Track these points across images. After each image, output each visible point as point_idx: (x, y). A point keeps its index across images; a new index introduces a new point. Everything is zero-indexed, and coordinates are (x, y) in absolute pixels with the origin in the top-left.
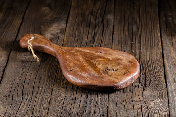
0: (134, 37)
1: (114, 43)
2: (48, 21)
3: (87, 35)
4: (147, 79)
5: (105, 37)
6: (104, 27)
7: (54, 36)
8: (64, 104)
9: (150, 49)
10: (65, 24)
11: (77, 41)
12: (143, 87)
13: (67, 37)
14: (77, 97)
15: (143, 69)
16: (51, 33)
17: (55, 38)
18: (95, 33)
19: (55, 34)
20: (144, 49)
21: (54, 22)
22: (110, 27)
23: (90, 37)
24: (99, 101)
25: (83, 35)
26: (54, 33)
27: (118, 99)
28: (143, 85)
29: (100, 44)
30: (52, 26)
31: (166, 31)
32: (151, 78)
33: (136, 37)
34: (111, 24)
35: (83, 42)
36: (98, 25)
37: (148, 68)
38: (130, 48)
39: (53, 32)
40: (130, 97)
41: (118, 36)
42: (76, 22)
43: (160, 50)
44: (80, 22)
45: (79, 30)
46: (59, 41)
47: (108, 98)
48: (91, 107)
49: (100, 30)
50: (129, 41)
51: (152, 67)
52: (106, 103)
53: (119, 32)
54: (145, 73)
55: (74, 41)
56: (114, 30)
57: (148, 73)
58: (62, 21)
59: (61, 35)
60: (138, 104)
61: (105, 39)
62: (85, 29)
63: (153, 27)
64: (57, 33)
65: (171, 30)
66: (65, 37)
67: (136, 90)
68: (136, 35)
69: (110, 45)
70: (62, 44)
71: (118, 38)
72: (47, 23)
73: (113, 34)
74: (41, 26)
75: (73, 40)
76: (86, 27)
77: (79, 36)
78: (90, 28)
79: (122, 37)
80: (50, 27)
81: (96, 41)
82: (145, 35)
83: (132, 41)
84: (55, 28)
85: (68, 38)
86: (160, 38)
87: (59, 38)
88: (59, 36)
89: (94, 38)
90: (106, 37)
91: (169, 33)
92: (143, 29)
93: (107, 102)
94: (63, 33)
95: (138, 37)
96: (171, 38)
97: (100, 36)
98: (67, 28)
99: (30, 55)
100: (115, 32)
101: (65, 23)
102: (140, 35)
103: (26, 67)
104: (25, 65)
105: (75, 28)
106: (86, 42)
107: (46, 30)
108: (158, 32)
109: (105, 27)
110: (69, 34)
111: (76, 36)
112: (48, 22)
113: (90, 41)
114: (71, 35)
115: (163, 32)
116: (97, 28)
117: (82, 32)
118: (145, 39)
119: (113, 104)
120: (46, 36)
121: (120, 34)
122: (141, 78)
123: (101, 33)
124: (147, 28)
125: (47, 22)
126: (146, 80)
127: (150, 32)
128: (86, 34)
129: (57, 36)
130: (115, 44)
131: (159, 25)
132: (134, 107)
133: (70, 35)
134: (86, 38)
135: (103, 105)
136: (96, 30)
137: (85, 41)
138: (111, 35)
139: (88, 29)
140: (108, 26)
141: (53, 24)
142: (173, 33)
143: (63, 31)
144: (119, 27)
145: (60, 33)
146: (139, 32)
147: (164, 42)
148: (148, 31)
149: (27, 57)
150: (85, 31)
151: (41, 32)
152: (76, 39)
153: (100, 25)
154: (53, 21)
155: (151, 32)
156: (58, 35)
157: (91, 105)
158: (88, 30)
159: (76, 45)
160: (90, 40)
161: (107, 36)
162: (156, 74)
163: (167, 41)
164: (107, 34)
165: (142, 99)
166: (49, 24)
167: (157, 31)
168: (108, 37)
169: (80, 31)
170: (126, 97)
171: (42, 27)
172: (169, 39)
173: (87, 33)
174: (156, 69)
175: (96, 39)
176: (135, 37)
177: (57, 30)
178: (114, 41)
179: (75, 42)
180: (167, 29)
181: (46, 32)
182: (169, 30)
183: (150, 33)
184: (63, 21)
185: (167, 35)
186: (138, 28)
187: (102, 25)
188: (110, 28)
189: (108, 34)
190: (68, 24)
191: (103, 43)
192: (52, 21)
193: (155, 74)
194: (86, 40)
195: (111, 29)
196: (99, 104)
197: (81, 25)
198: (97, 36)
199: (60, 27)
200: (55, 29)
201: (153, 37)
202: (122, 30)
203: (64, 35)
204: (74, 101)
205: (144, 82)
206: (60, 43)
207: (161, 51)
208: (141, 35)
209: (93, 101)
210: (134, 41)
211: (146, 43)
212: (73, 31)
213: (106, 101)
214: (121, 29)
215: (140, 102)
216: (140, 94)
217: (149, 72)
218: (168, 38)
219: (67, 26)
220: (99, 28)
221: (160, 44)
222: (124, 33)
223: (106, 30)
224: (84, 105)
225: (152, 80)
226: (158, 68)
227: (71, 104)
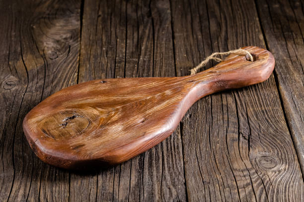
0: (215, 44)
1: (179, 57)
2: (44, 16)
3: (125, 41)
4: (252, 125)
5: (159, 45)
6: (155, 25)
7: (60, 45)
8: (99, 181)
10: (78, 21)
11: (107, 54)
12: (247, 141)
13: (86, 46)
15: (242, 105)
16: (53, 39)
17: (63, 48)
18: (140, 37)
19: (63, 41)
21: (57, 16)
22: (165, 24)
23: (131, 44)
24: (167, 172)
25: (117, 41)
26: (60, 39)
27: (204, 168)
28: (247, 138)
29: (152, 58)
30: (55, 25)
31: (272, 30)
32: (259, 122)
33: (218, 43)
34: (167, 19)
35: (119, 56)
36: (143, 20)
37: (251, 102)
39: (57, 37)
40: (227, 163)
41: (183, 42)
42: (99, 16)
44: (106, 16)
45: (106, 31)
46: (70, 54)
47: (183, 165)
48: (152, 186)
49: (147, 31)
50: (205, 51)
51: (259, 100)
52: (180, 177)
53: (185, 34)
54: (247, 114)
55: (101, 54)
56: (174, 30)
57: (253, 113)
58: (72, 15)
59: (73, 43)
60: (244, 176)
61: (161, 48)
62: (118, 30)
63: (248, 23)
64: (66, 39)
65: (282, 28)
66: (83, 47)
67: (236, 148)
68: (218, 40)
69: (171, 59)
70: (78, 60)
71: (185, 46)
72: (43, 20)
73: (173, 38)
74: (32, 25)
75: (99, 51)
76: (120, 25)
77: (109, 43)
78: (128, 26)
79: (192, 43)
80: (50, 28)
81: (143, 52)
82: (235, 38)
83: (212, 51)
84: (60, 30)
85: (87, 47)
86: (264, 44)
87: (71, 48)
88: (70, 44)
89: (139, 46)
90: (161, 44)
91: (279, 34)
92: (229, 27)
93: (182, 173)
94: (77, 39)
95: (223, 43)
96: (284, 43)
97: (150, 42)
98: (84, 29)
99: (18, 85)
100: (176, 35)
101: (79, 18)
102: (226, 39)
103: (13, 108)
104: (10, 104)
105: (98, 28)
106: (124, 55)
107: (44, 34)
108: (259, 31)
110: (90, 39)
111: (104, 43)
112: (45, 18)
113: (132, 53)
114: (93, 42)
115: (267, 31)
116: (141, 28)
117: (113, 36)
119: (195, 177)
120: (45, 44)
121: (187, 38)
122: (241, 124)
123: (151, 36)
124: (237, 26)
125: (42, 18)
126: (252, 129)
127: (243, 32)
128: (122, 40)
129: (67, 45)
130: (181, 58)
131: (257, 19)
132: (238, 182)
133: (91, 42)
134: (122, 48)
135: (176, 180)
136: (140, 32)
137: (122, 53)
138: (170, 41)
139: (125, 29)
140: (161, 22)
141: (55, 21)
142: (286, 33)
143: (76, 35)
144: (182, 25)
145: (71, 38)
146: (223, 34)
147: (273, 51)
148: (238, 30)
149: (14, 89)
150: (119, 34)
151: (34, 38)
152: (104, 49)
153: (147, 22)
154: (54, 16)
156: (67, 43)
157: (152, 180)
158: (125, 32)
159: (105, 62)
160: (131, 50)
161: (163, 42)
162: (268, 115)
163: (277, 50)
164: (162, 39)
165: (249, 166)
166: (47, 21)
167: (257, 30)
168: (164, 45)
169: (109, 35)
170: (217, 162)
171: (34, 27)
172: (282, 45)
173: (124, 37)
174: (267, 105)
175: (143, 48)
176: (216, 42)
177: (65, 34)
178: (177, 51)
179: (104, 56)
180: (275, 26)
181: (44, 36)
182: (277, 28)
183: (244, 35)
184: (74, 15)
185: (277, 38)
186: (219, 25)
187: (150, 21)
188: (167, 26)
189: (164, 39)
190: (83, 20)
191: (156, 56)
192: (53, 14)
193: (266, 116)
194: (124, 51)
195: (168, 28)
196: (168, 178)
197: (109, 22)
198: (144, 43)
199: (71, 28)
200: (61, 32)
201: (251, 42)
202: (190, 30)
203: (79, 43)
204: (117, 175)
205: (248, 131)
206: (74, 58)
208: (228, 39)
209: (155, 173)
210: (216, 50)
212: (96, 35)
213: (180, 173)
214: (186, 28)
215: (246, 173)
216: (245, 156)
217: (254, 110)
218: (279, 42)
219: (84, 24)
220: (145, 27)
222: (195, 36)
223: (159, 30)
224: (138, 181)
225: (262, 127)
226: (270, 103)
227: (113, 181)
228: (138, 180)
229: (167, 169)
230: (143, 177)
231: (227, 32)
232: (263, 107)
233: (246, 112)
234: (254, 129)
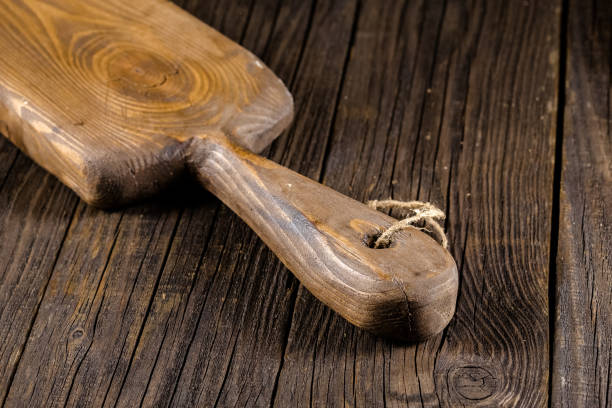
0: (442, 67)
8: (74, 391)
14: (137, 357)
20: (476, 126)
33: (449, 66)
38: (415, 118)
50: (415, 83)
51: (501, 220)
54: (463, 253)
68: (452, 52)
83: (430, 84)
95: (461, 66)
102: (471, 56)
108: (552, 43)
118: (490, 78)
131: (558, 10)
138: (339, 50)
146: (469, 40)
147: (572, 96)
148: (505, 36)
155: (520, 44)
161: (324, 53)
162: (511, 260)
165: (428, 390)
167: (549, 38)
174: (517, 234)
176: (446, 63)
183: (515, 48)
193: (507, 262)
195: (344, 17)
201: (527, 68)
204: (118, 379)
207: (552, 141)
208: (475, 55)
209: (206, 383)
210: (438, 82)
211: (488, 96)
213: (263, 388)
217: (483, 244)
221: (552, 107)
222: (402, 43)
224: (160, 401)
225: (490, 289)
226: (525, 229)
227: (104, 393)
228: (163, 396)
230: (175, 391)
231: (477, 37)
232: (505, 237)
233: (462, 245)
234: (468, 292)
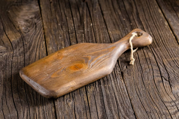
1: (109, 27)
2: (14, 4)
3: (72, 19)
4: (169, 70)
5: (95, 20)
7: (29, 23)
9: (156, 30)
10: (37, 6)
11: (62, 28)
12: (168, 82)
13: (46, 23)
15: (158, 57)
16: (23, 19)
17: (31, 24)
18: (81, 15)
19: (30, 20)
21: (23, 3)
22: (96, 6)
23: (77, 21)
24: (120, 106)
25: (66, 19)
26: (28, 19)
27: (144, 102)
28: (168, 79)
29: (92, 29)
30: (22, 10)
31: (165, 6)
32: (173, 68)
34: (96, 3)
35: (70, 29)
36: (81, 4)
37: (164, 56)
39: (26, 18)
40: (159, 98)
41: (110, 18)
42: (51, 3)
43: (170, 31)
44: (55, 2)
45: (58, 13)
46: (37, 29)
47: (130, 101)
48: (113, 117)
49: (85, 11)
52: (130, 110)
53: (110, 12)
55: (58, 28)
56: (102, 9)
57: (167, 62)
58: (32, 2)
59: (38, 21)
60: (173, 106)
61: (97, 22)
62: (66, 12)
63: (149, 2)
64: (32, 18)
65: (171, 4)
66: (45, 24)
67: (162, 87)
69: (105, 30)
70: (43, 32)
71: (112, 19)
72: (13, 7)
73: (103, 15)
74: (7, 11)
75: (56, 26)
76: (66, 8)
77: (62, 20)
78: (72, 9)
79: (116, 17)
80: (19, 12)
81: (85, 25)
82: (143, 13)
84: (26, 13)
85: (48, 24)
86: (162, 16)
87: (37, 24)
88: (35, 22)
89: (82, 21)
90: (96, 20)
91: (170, 8)
92: (137, 5)
93: (131, 107)
94: (39, 18)
96: (175, 14)
97: (89, 19)
98: (43, 12)
99: (6, 52)
100: (104, 12)
101: (37, 4)
103: (7, 68)
104: (4, 65)
105: (52, 10)
106: (74, 28)
107: (16, 16)
109: (90, 6)
110: (48, 18)
111: (58, 21)
112: (15, 5)
113: (79, 26)
114: (51, 20)
115: (162, 7)
116: (81, 9)
117: (63, 16)
119: (140, 109)
120: (19, 23)
121: (112, 15)
122: (161, 70)
123: (88, 15)
124: (142, 5)
125: (13, 5)
126: (169, 73)
127: (148, 9)
128: (70, 18)
129: (33, 23)
130: (111, 28)
132: (169, 111)
133: (50, 21)
134: (71, 23)
135: (128, 112)
136: (81, 12)
137: (72, 27)
139: (70, 10)
140: (93, 5)
141: (22, 6)
142: (175, 8)
143: (38, 15)
144: (106, 6)
145: (35, 18)
149: (4, 55)
150: (67, 14)
151: (10, 19)
152: (59, 24)
153: (84, 5)
154: (21, 4)
156: (33, 21)
157: (112, 113)
158: (70, 12)
159: (62, 33)
160: (77, 25)
163: (172, 19)
164: (96, 16)
166: (16, 7)
168: (98, 20)
169: (60, 14)
170: (152, 98)
171: (9, 11)
172: (174, 16)
173: (71, 16)
175: (85, 23)
177: (30, 15)
178: (107, 24)
179: (60, 29)
180: (166, 4)
181: (17, 18)
182: (168, 5)
184: (34, 2)
185: (170, 11)
186: (130, 4)
188: (97, 7)
189: (98, 16)
190: (41, 6)
191: (95, 28)
192: (19, 2)
194: (73, 25)
196: (122, 110)
197: (58, 6)
198: (85, 19)
199: (33, 11)
200: (28, 14)
202: (112, 9)
203: (41, 21)
205: (167, 75)
206: (40, 31)
212: (52, 15)
214: (110, 7)
215: (173, 104)
216: (169, 92)
218: (172, 14)
219: (42, 9)
220: (83, 8)
223: (92, 10)
229: (120, 104)
